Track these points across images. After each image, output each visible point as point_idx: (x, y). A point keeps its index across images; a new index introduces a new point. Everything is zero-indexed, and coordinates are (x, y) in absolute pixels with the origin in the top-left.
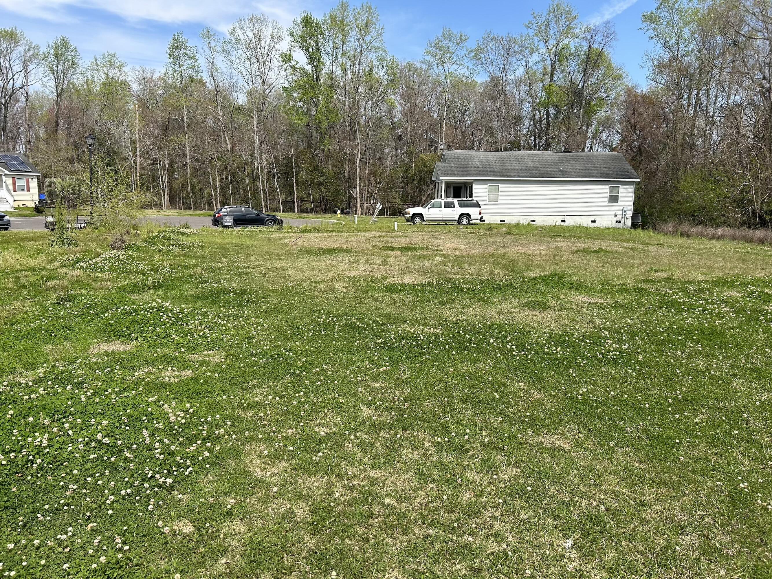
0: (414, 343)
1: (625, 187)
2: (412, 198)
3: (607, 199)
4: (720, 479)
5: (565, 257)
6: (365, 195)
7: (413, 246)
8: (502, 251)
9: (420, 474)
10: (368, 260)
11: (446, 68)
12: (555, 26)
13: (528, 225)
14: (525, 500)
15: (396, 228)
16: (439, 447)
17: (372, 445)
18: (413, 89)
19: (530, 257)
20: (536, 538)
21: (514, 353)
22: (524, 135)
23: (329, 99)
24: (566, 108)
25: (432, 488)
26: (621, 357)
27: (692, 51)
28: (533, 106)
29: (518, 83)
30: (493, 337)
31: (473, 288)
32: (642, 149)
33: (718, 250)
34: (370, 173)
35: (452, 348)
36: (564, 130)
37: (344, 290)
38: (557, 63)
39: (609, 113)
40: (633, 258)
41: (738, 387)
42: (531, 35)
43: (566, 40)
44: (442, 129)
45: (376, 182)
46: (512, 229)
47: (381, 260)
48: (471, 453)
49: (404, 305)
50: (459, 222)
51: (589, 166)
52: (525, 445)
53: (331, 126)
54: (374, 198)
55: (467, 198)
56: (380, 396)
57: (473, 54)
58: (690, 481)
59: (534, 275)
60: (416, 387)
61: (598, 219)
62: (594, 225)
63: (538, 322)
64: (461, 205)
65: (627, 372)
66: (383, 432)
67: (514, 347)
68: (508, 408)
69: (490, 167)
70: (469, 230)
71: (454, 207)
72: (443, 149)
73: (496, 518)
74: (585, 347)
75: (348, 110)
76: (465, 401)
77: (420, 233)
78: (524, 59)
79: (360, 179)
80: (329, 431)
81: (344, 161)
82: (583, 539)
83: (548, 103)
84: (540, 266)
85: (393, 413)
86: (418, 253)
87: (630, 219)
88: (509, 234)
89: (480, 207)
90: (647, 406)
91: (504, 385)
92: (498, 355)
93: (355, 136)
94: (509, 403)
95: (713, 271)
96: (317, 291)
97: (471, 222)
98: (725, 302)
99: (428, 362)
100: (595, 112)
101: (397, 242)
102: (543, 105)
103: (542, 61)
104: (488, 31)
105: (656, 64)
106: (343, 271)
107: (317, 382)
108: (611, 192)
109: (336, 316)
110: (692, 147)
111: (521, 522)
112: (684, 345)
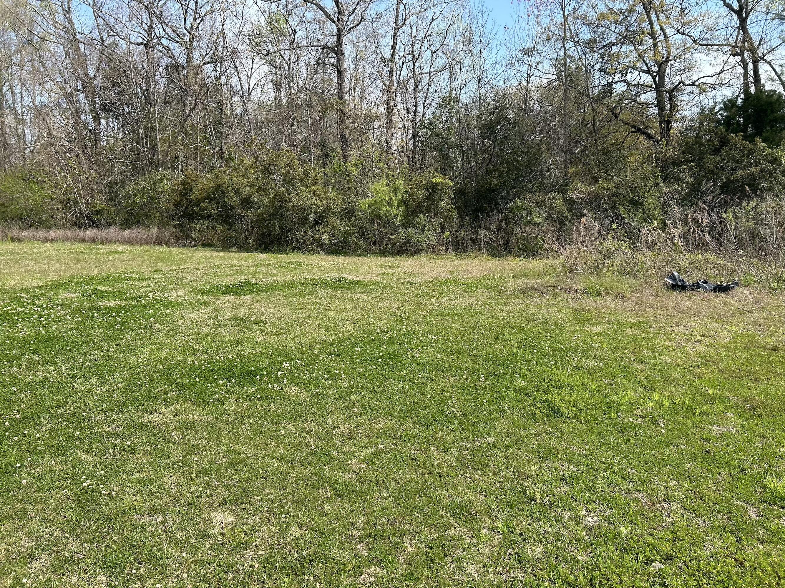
4: (66, 486)
33: (52, 253)
41: (79, 388)
58: (36, 502)
98: (61, 305)
110: (6, 145)
112: (21, 359)
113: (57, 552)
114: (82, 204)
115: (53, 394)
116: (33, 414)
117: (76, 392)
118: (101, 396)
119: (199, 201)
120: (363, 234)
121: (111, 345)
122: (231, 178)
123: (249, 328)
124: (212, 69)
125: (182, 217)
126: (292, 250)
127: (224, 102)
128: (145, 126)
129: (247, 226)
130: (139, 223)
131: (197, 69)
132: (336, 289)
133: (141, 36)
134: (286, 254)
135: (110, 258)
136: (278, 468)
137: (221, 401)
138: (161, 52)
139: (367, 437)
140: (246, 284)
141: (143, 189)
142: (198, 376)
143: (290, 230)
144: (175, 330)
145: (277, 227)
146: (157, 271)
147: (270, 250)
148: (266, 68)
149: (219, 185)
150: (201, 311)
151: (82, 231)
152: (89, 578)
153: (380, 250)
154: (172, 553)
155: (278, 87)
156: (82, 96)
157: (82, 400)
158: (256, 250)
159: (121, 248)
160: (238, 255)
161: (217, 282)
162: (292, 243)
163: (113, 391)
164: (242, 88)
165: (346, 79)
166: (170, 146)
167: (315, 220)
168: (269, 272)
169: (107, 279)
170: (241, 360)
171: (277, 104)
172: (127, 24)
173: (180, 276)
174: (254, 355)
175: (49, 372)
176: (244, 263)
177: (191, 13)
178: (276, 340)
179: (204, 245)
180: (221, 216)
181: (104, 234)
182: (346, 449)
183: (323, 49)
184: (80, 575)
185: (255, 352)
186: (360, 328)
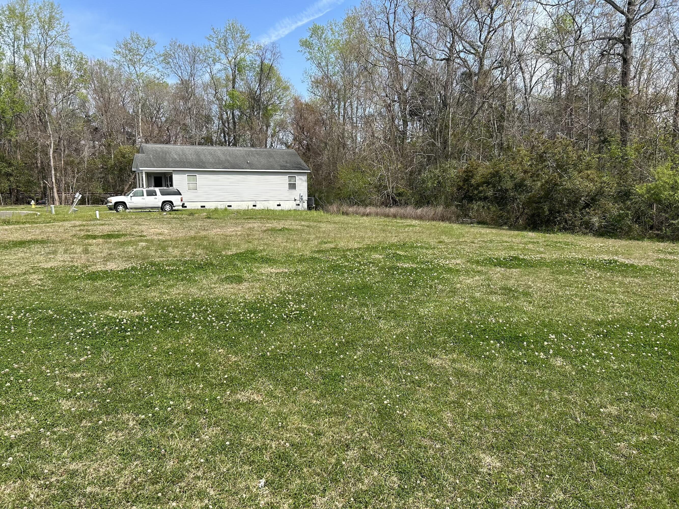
0: (117, 328)
1: (300, 177)
2: (114, 187)
3: (287, 186)
4: (372, 400)
5: (257, 236)
6: (62, 186)
7: (116, 233)
8: (203, 233)
9: (124, 455)
10: (67, 250)
11: (137, 69)
12: (233, 42)
13: (226, 209)
14: (224, 454)
15: (98, 217)
16: (143, 424)
17: (72, 437)
18: (105, 85)
19: (228, 238)
20: (234, 486)
21: (214, 324)
22: (215, 132)
23: (12, 89)
24: (247, 111)
25: (137, 465)
26: (301, 315)
27: (338, 72)
28: (221, 108)
29: (206, 87)
30: (195, 312)
31: (176, 270)
32: (310, 147)
33: (367, 224)
34: (66, 163)
35: (157, 327)
36: (248, 129)
37: (39, 283)
38: (237, 72)
39: (282, 116)
40: (309, 233)
41: (382, 327)
42: (213, 47)
43: (242, 54)
44: (138, 123)
45: (73, 172)
46: (211, 214)
47: (81, 248)
48: (175, 422)
49: (108, 291)
50: (162, 208)
51: (271, 160)
52: (224, 405)
53: (18, 117)
54: (72, 188)
55: (168, 186)
56: (81, 386)
57: (162, 58)
58: (352, 406)
59: (232, 253)
60: (120, 370)
61: (281, 203)
62: (280, 208)
63: (235, 294)
64: (163, 193)
65: (306, 326)
66: (84, 421)
67: (213, 319)
68: (209, 374)
69: (186, 159)
70: (172, 216)
71: (156, 195)
72: (141, 142)
73: (199, 478)
74: (273, 310)
75: (35, 102)
76: (168, 376)
77: (123, 221)
78: (209, 67)
79: (55, 170)
80: (21, 432)
81: (36, 151)
82: (273, 475)
83: (233, 106)
84: (236, 245)
85: (95, 401)
86: (122, 239)
87: (306, 202)
88: (209, 218)
89: (181, 195)
90: (320, 352)
91: (206, 354)
92: (200, 328)
93: (46, 127)
94: (210, 370)
95: (364, 240)
96: (6, 287)
97: (174, 208)
98: (372, 263)
99: (132, 344)
100: (271, 116)
101: (98, 230)
102: (228, 107)
103: (224, 70)
104: (174, 39)
105: (313, 80)
106: (38, 263)
107: (6, 383)
108: (290, 181)
109: (30, 311)
110: (344, 146)
111: (221, 474)
112: (346, 299)
113: (365, 449)
114: (390, 188)
115: (365, 328)
116: (352, 341)
117: (380, 330)
118: (397, 336)
119: (478, 185)
120: (639, 218)
121: (405, 297)
122: (508, 166)
123: (517, 298)
124: (499, 72)
125: (463, 199)
126: (560, 230)
127: (507, 99)
128: (441, 125)
129: (518, 207)
130: (428, 203)
131: (487, 74)
132: (606, 270)
133: (445, 53)
134: (554, 233)
135: (406, 230)
136: (542, 430)
137: (492, 358)
138: (458, 64)
139: (638, 424)
140: (516, 258)
141: (435, 176)
142: (472, 333)
143: (559, 212)
144: (454, 292)
145: (546, 208)
146: (440, 242)
147: (538, 230)
148: (548, 66)
149: (497, 172)
150: (475, 278)
151: (388, 209)
152: (386, 476)
153: (657, 235)
154: (448, 477)
155: (558, 81)
156: (397, 105)
157: (384, 337)
158: (524, 228)
159: (414, 222)
160: (509, 232)
161: (490, 255)
162: (560, 224)
163: (406, 334)
164: (525, 86)
165: (631, 67)
166: (459, 140)
167: (586, 203)
168: (537, 249)
169: (403, 246)
170: (510, 325)
171: (557, 97)
172: (435, 45)
173: (459, 247)
174: (522, 323)
175: (363, 312)
176: (514, 240)
177: (486, 28)
178: (543, 312)
179: (479, 223)
180: (496, 198)
181: (403, 211)
182: (615, 430)
183: (609, 40)
184: (379, 471)
185: (522, 321)
186: (632, 312)
